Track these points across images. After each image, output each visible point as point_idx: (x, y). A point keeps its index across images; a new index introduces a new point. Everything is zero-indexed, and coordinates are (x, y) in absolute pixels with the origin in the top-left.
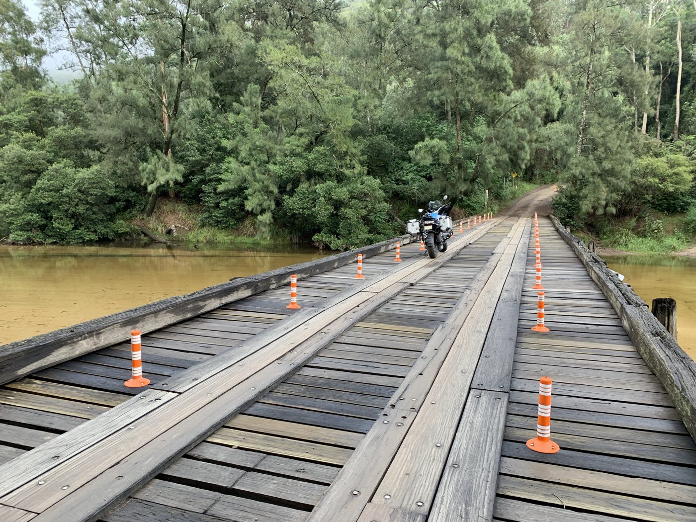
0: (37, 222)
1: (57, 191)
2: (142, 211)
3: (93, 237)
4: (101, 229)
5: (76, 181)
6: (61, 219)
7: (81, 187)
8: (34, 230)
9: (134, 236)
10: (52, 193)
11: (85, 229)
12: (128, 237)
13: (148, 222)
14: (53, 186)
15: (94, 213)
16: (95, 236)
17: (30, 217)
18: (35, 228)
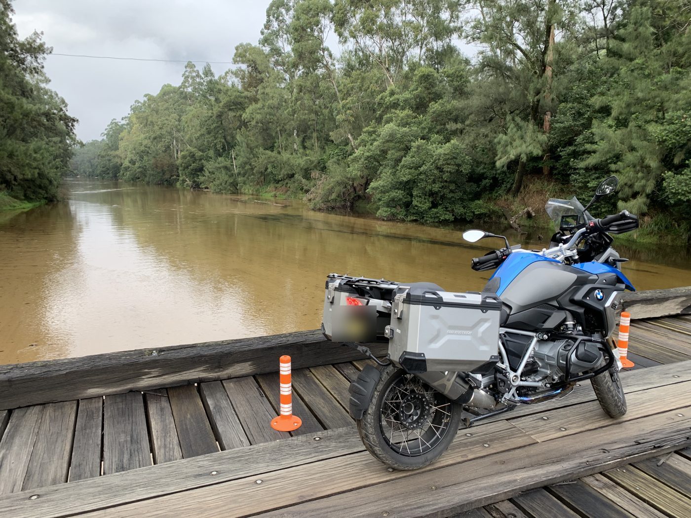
0: (400, 200)
1: (416, 168)
2: (509, 191)
3: (449, 216)
4: (459, 210)
5: (434, 158)
6: (420, 197)
7: (437, 164)
8: (398, 207)
9: (494, 219)
10: (413, 170)
11: (442, 208)
12: (487, 219)
13: (512, 204)
14: (413, 163)
15: (452, 191)
16: (451, 216)
17: (395, 194)
18: (400, 205)
